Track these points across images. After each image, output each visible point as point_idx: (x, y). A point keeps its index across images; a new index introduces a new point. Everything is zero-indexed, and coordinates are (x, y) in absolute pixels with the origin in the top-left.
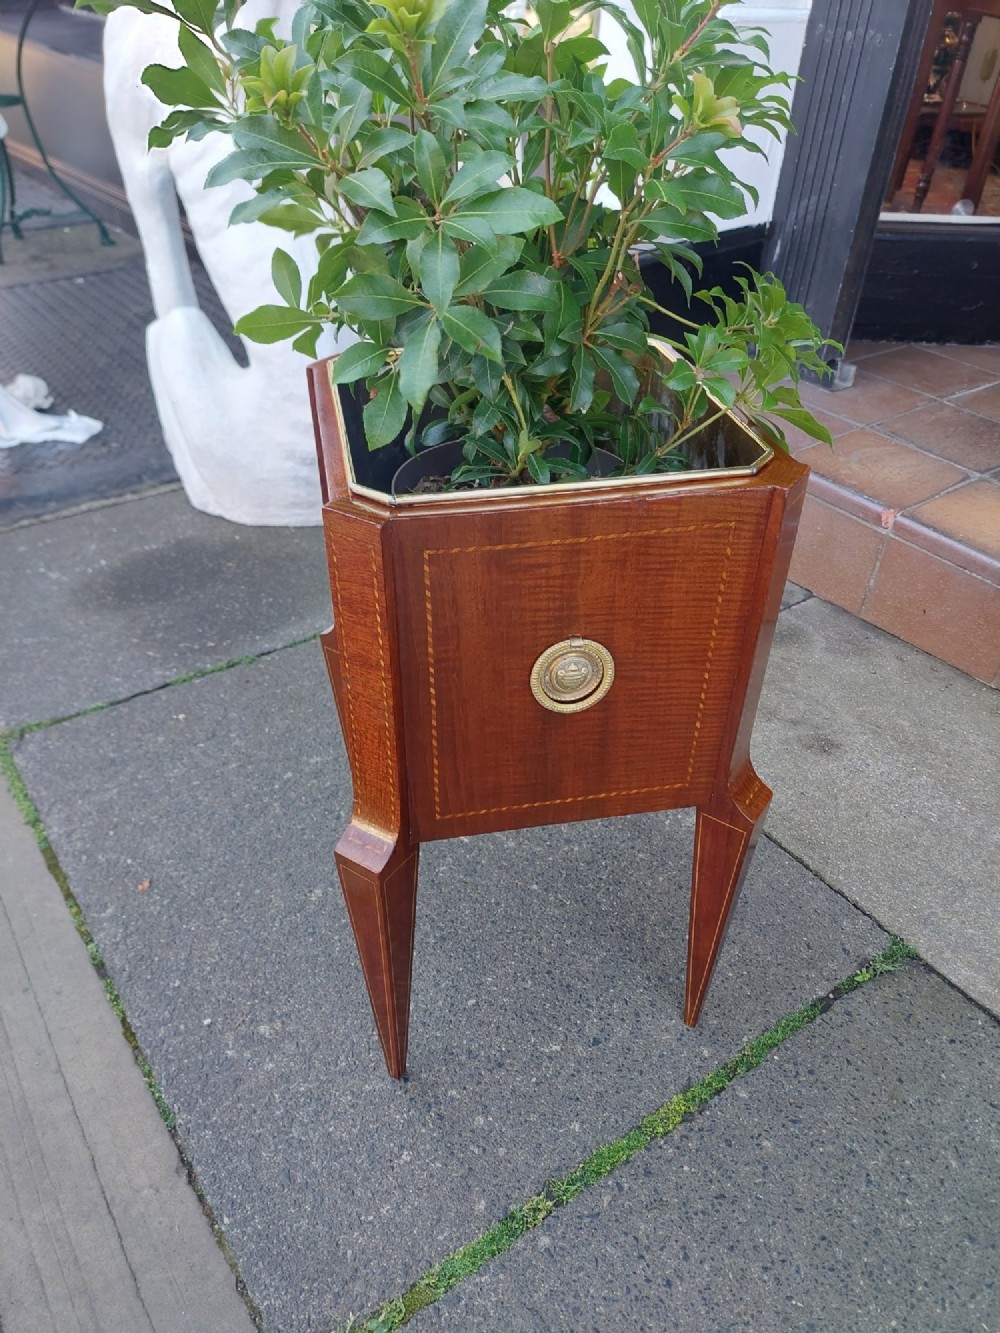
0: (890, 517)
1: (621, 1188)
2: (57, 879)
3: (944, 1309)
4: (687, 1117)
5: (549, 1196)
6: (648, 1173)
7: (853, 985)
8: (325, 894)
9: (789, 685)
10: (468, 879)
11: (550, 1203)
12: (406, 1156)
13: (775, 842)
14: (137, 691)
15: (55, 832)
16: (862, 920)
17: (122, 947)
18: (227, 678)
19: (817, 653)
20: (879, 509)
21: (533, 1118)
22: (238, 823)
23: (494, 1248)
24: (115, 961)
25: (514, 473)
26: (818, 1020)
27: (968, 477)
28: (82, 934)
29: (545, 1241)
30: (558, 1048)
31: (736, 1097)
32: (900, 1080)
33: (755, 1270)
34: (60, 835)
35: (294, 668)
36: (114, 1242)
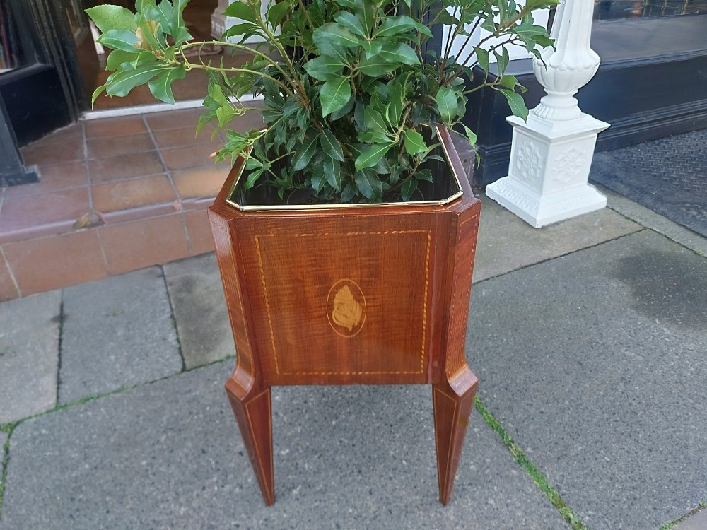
1: (504, 419)
6: (497, 409)
12: (491, 502)
33: (534, 386)
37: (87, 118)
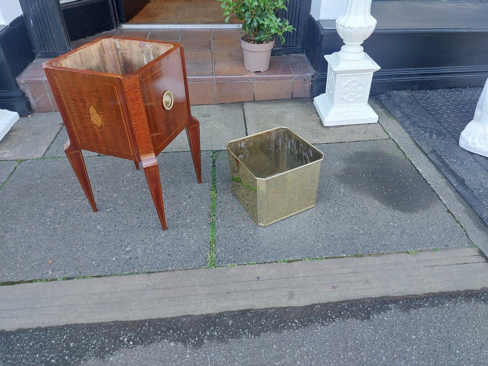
1: (220, 206)
4: (216, 192)
5: (212, 216)
6: (221, 202)
7: (214, 160)
12: (184, 234)
16: (204, 152)
21: (196, 213)
23: (214, 228)
24: (70, 275)
26: (216, 168)
28: (51, 281)
30: (185, 203)
36: (154, 291)
37: (123, 28)
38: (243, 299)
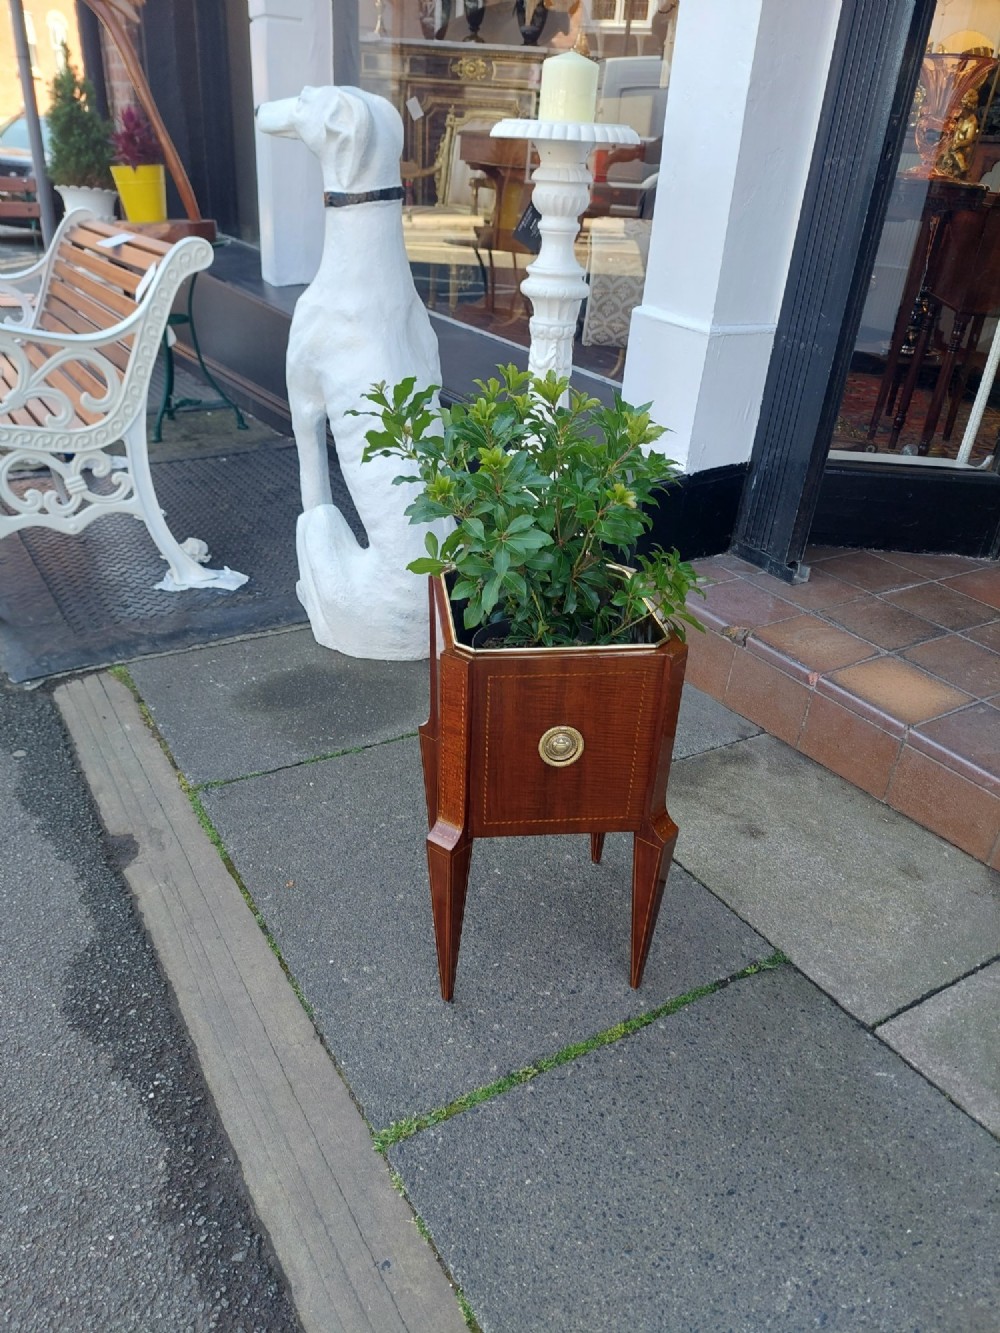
0: (814, 678)
1: (579, 1066)
2: (234, 877)
3: (765, 1141)
4: (625, 1036)
5: (535, 1067)
6: (596, 1061)
7: (743, 975)
8: (405, 897)
9: (736, 792)
10: (499, 896)
11: (535, 1070)
12: (450, 1040)
13: (708, 889)
14: (281, 766)
15: (231, 849)
16: (758, 938)
17: (277, 917)
18: (341, 760)
19: (761, 770)
20: (807, 672)
21: (529, 1028)
22: (349, 852)
23: (500, 1089)
24: (273, 925)
25: (536, 640)
26: (718, 992)
27: (878, 653)
28: (251, 909)
29: (531, 1088)
30: (549, 993)
31: (657, 1027)
32: (764, 1029)
33: (654, 1113)
34: (235, 852)
35: (387, 757)
36: (278, 1068)
38: (312, 1257)
